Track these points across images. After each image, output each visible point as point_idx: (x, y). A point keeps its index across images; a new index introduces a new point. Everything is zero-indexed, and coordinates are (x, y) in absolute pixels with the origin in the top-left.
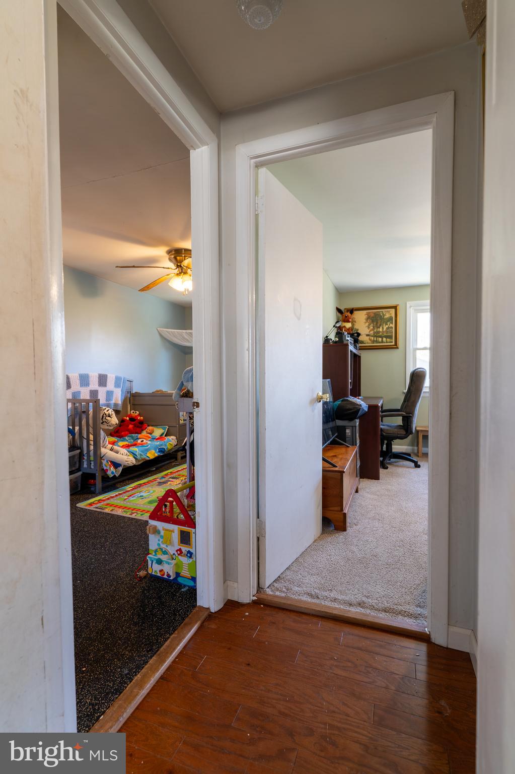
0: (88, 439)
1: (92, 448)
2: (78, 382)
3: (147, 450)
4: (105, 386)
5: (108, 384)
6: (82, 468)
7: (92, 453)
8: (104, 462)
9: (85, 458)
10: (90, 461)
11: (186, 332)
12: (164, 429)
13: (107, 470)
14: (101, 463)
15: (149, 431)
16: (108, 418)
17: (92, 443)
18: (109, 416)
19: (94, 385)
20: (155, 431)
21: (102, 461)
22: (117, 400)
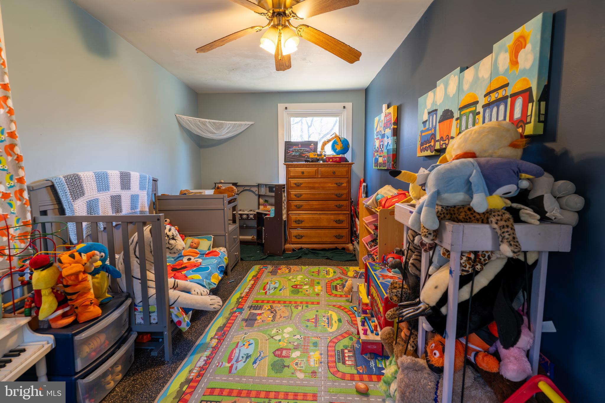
0: (144, 280)
1: (152, 292)
2: (94, 185)
3: (210, 274)
4: (129, 188)
5: (132, 185)
6: (133, 326)
7: (152, 301)
8: (174, 311)
9: (140, 309)
10: (150, 313)
11: (210, 122)
12: (209, 239)
13: (180, 323)
14: (170, 314)
15: (195, 245)
16: (172, 242)
17: (152, 284)
18: (173, 239)
19: (115, 188)
20: (200, 243)
21: (171, 310)
22: (143, 206)
